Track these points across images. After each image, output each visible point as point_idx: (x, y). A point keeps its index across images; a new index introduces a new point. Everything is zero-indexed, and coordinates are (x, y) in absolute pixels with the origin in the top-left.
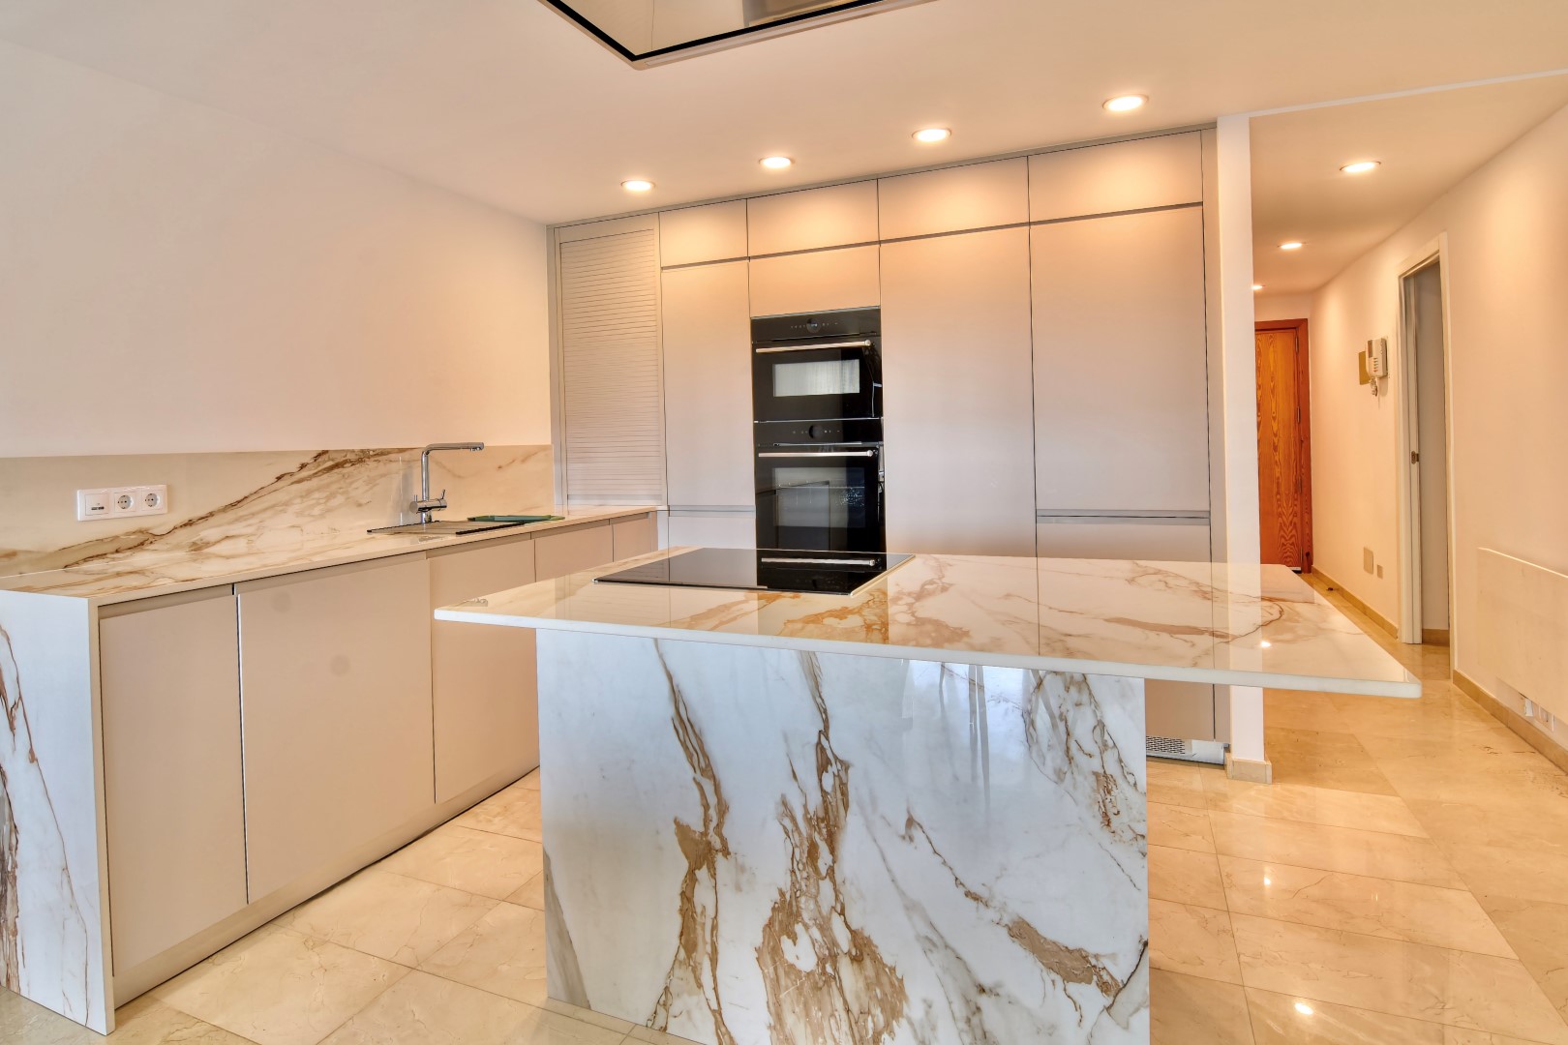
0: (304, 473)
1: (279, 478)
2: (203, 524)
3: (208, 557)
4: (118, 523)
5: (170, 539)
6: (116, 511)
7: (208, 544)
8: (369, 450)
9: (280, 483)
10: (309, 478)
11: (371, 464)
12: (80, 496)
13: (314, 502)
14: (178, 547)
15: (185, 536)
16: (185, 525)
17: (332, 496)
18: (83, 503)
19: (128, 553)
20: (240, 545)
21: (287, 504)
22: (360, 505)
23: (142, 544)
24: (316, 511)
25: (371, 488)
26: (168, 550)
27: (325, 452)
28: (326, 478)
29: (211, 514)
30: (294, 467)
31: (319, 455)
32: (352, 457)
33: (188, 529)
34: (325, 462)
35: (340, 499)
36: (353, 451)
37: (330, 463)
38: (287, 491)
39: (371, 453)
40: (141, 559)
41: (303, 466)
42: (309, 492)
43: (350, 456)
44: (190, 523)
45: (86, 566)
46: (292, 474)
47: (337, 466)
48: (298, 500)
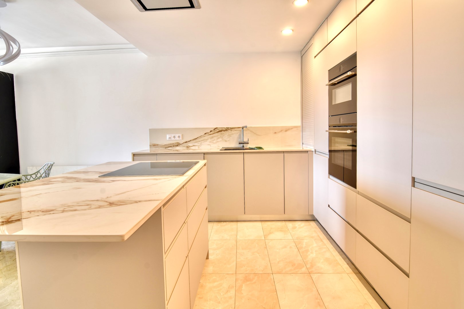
0: (211, 133)
1: (205, 134)
2: (189, 143)
3: (190, 149)
4: (173, 141)
5: (182, 145)
6: (173, 139)
7: (190, 147)
8: (229, 128)
9: (205, 135)
10: (213, 134)
11: (230, 131)
12: (167, 135)
13: (214, 139)
14: (184, 147)
15: (186, 145)
16: (185, 142)
17: (218, 138)
18: (168, 136)
19: (175, 147)
20: (196, 148)
21: (207, 139)
22: (226, 141)
23: (178, 145)
24: (214, 142)
25: (229, 137)
26: (182, 147)
27: (216, 128)
28: (217, 134)
29: (191, 141)
30: (209, 131)
31: (215, 129)
32: (224, 129)
33: (186, 143)
34: (217, 130)
35: (220, 139)
36: (224, 128)
37: (218, 131)
38: (207, 137)
39: (230, 128)
40: (177, 148)
41: (211, 131)
42: (212, 137)
43: (223, 129)
44: (186, 142)
45: (169, 148)
46: (208, 133)
47: (220, 131)
48: (210, 139)
